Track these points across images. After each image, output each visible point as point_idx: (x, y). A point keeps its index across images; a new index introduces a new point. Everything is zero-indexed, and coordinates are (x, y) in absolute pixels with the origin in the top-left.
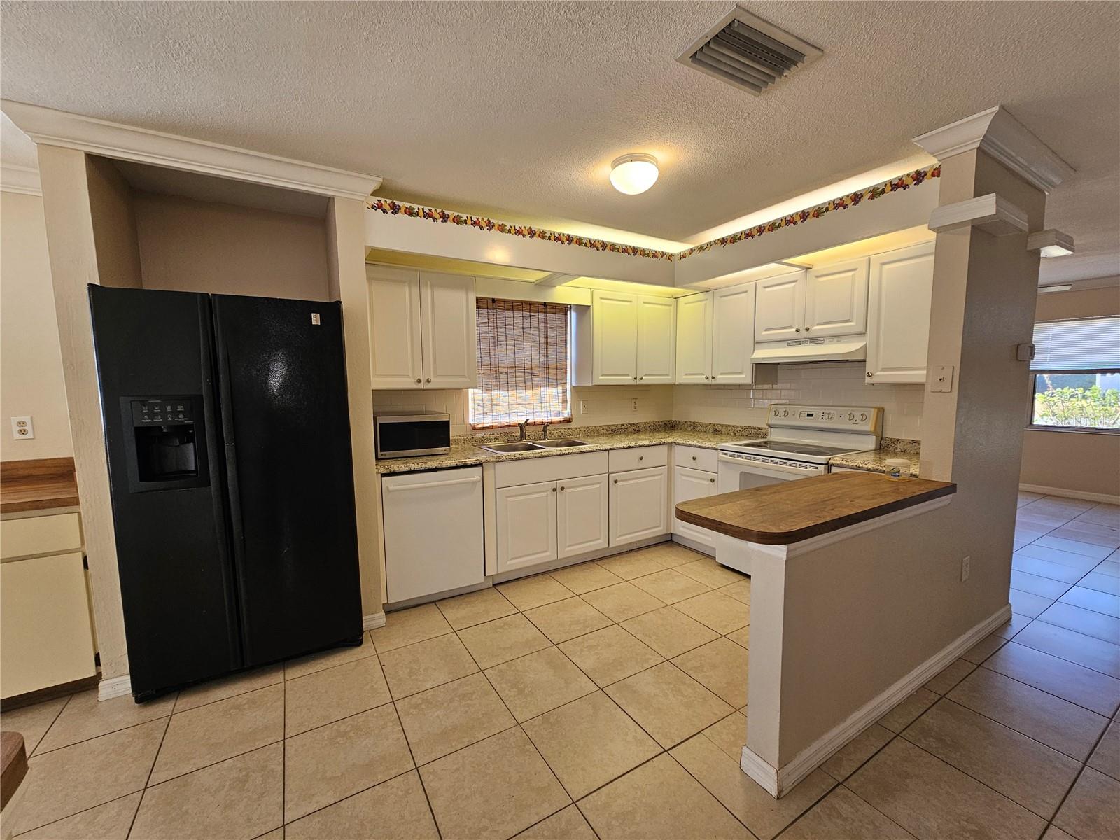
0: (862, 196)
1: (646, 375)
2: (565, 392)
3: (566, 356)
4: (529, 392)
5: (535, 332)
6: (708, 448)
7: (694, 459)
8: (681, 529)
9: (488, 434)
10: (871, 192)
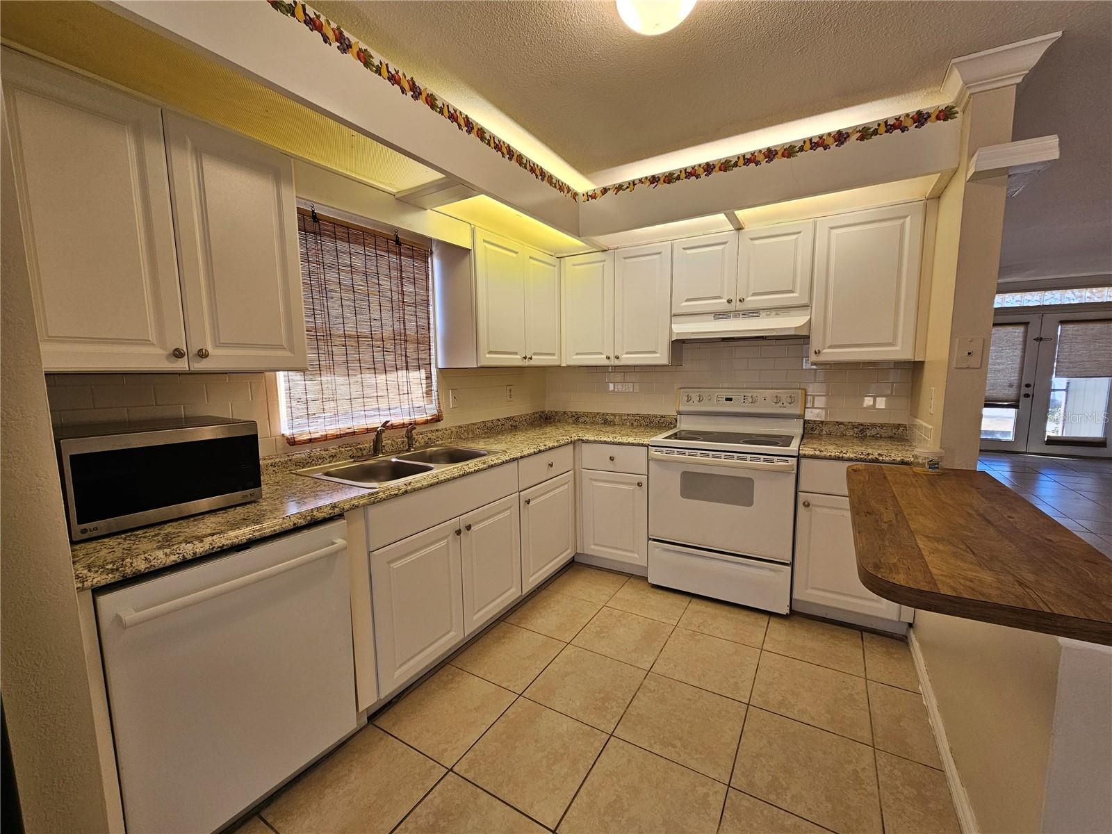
0: (848, 135)
1: (535, 354)
2: (429, 378)
3: (429, 324)
4: (381, 378)
5: (385, 283)
6: (633, 444)
7: (612, 459)
8: (593, 547)
9: (317, 451)
10: (859, 131)
